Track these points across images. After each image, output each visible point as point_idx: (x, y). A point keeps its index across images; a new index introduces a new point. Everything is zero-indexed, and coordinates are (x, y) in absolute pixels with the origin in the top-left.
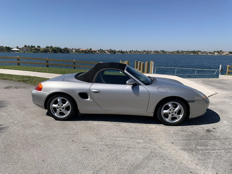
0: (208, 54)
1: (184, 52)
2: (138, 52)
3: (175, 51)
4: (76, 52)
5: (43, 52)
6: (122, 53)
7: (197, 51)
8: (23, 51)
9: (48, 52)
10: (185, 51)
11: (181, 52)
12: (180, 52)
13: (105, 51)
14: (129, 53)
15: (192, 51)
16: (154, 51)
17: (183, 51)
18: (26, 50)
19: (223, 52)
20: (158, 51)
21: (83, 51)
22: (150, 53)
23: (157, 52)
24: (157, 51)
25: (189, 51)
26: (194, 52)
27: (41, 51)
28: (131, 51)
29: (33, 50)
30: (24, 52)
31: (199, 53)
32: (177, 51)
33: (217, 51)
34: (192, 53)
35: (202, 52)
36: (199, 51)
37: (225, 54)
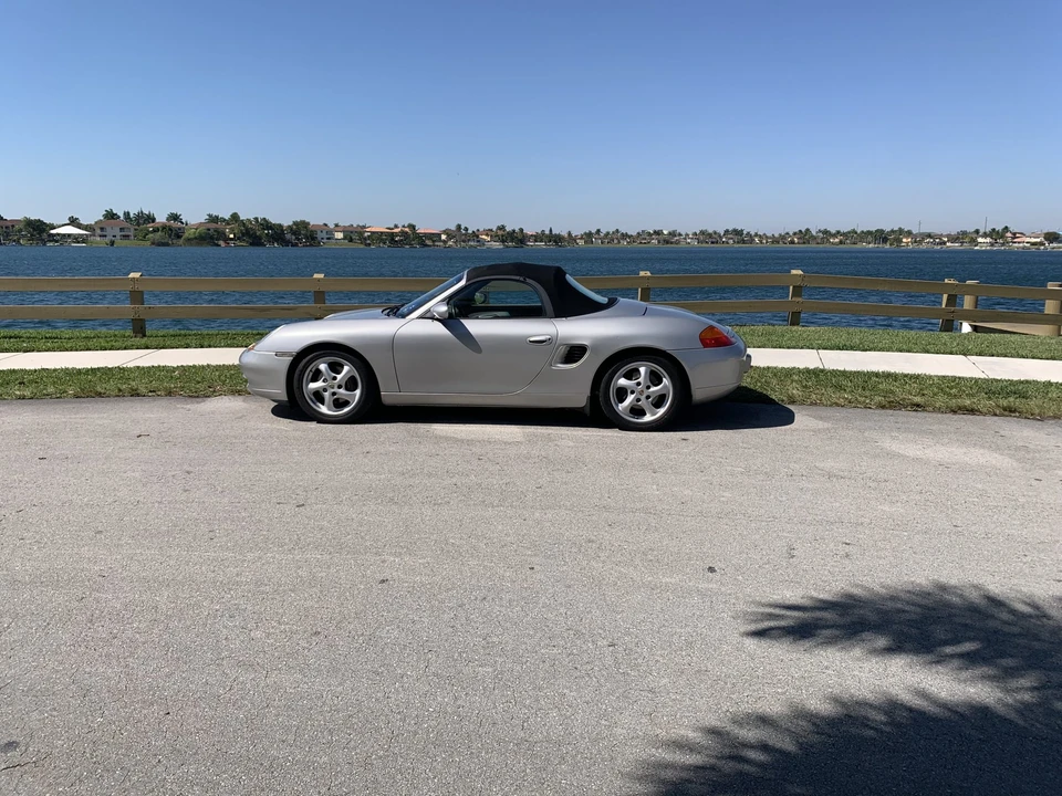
0: (945, 243)
1: (834, 236)
2: (625, 236)
3: (791, 233)
4: (351, 240)
5: (199, 244)
6: (555, 241)
7: (892, 231)
8: (107, 240)
9: (222, 243)
10: (838, 232)
11: (821, 235)
12: (814, 238)
13: (478, 237)
14: (581, 242)
15: (869, 233)
16: (695, 234)
17: (826, 232)
18: (118, 234)
19: (1015, 234)
20: (715, 233)
21: (378, 237)
22: (678, 242)
23: (710, 235)
24: (710, 231)
25: (854, 232)
26: (881, 236)
27: (189, 240)
28: (589, 235)
29: (152, 232)
30: (112, 243)
31: (904, 240)
32: (800, 231)
33: (989, 229)
34: (870, 239)
35: (915, 236)
36: (901, 231)
37: (1025, 242)
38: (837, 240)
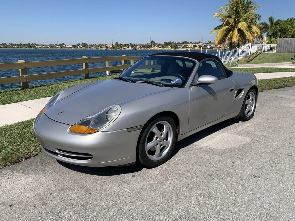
0: (48, 48)
7: (33, 44)
10: (16, 44)
11: (10, 45)
12: (8, 46)
15: (26, 44)
17: (12, 44)
19: (65, 45)
25: (21, 44)
26: (29, 45)
31: (37, 47)
32: (3, 44)
33: (59, 44)
34: (26, 46)
35: (39, 46)
36: (35, 44)
37: (68, 47)
38: (16, 47)
